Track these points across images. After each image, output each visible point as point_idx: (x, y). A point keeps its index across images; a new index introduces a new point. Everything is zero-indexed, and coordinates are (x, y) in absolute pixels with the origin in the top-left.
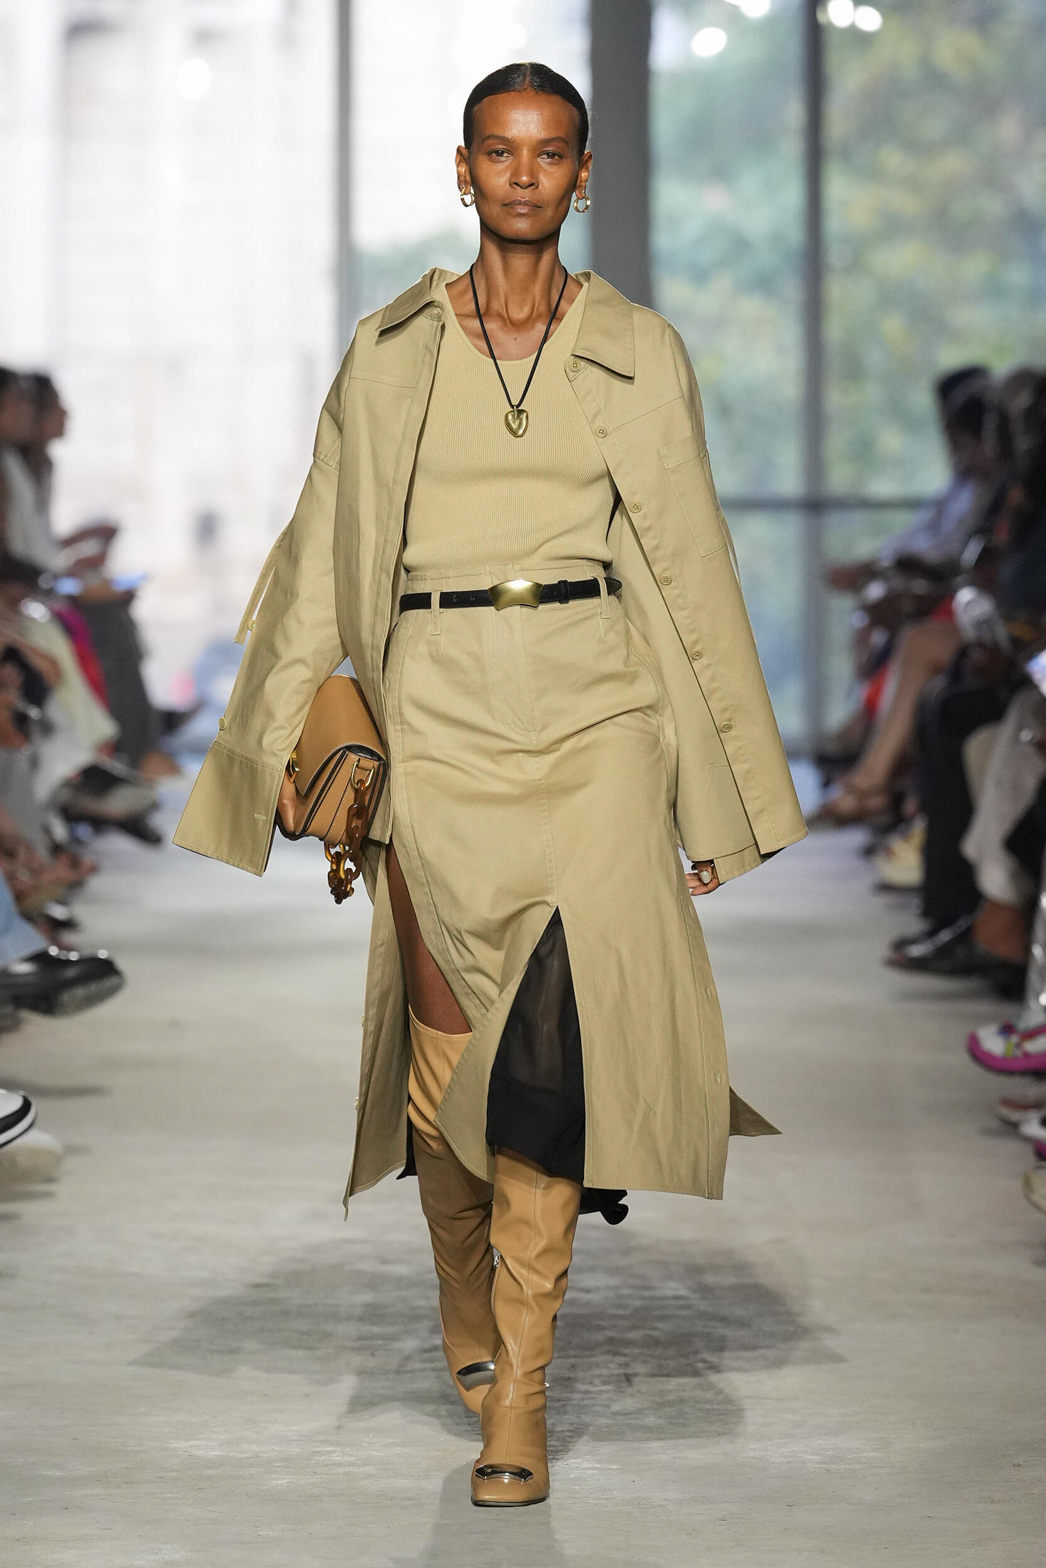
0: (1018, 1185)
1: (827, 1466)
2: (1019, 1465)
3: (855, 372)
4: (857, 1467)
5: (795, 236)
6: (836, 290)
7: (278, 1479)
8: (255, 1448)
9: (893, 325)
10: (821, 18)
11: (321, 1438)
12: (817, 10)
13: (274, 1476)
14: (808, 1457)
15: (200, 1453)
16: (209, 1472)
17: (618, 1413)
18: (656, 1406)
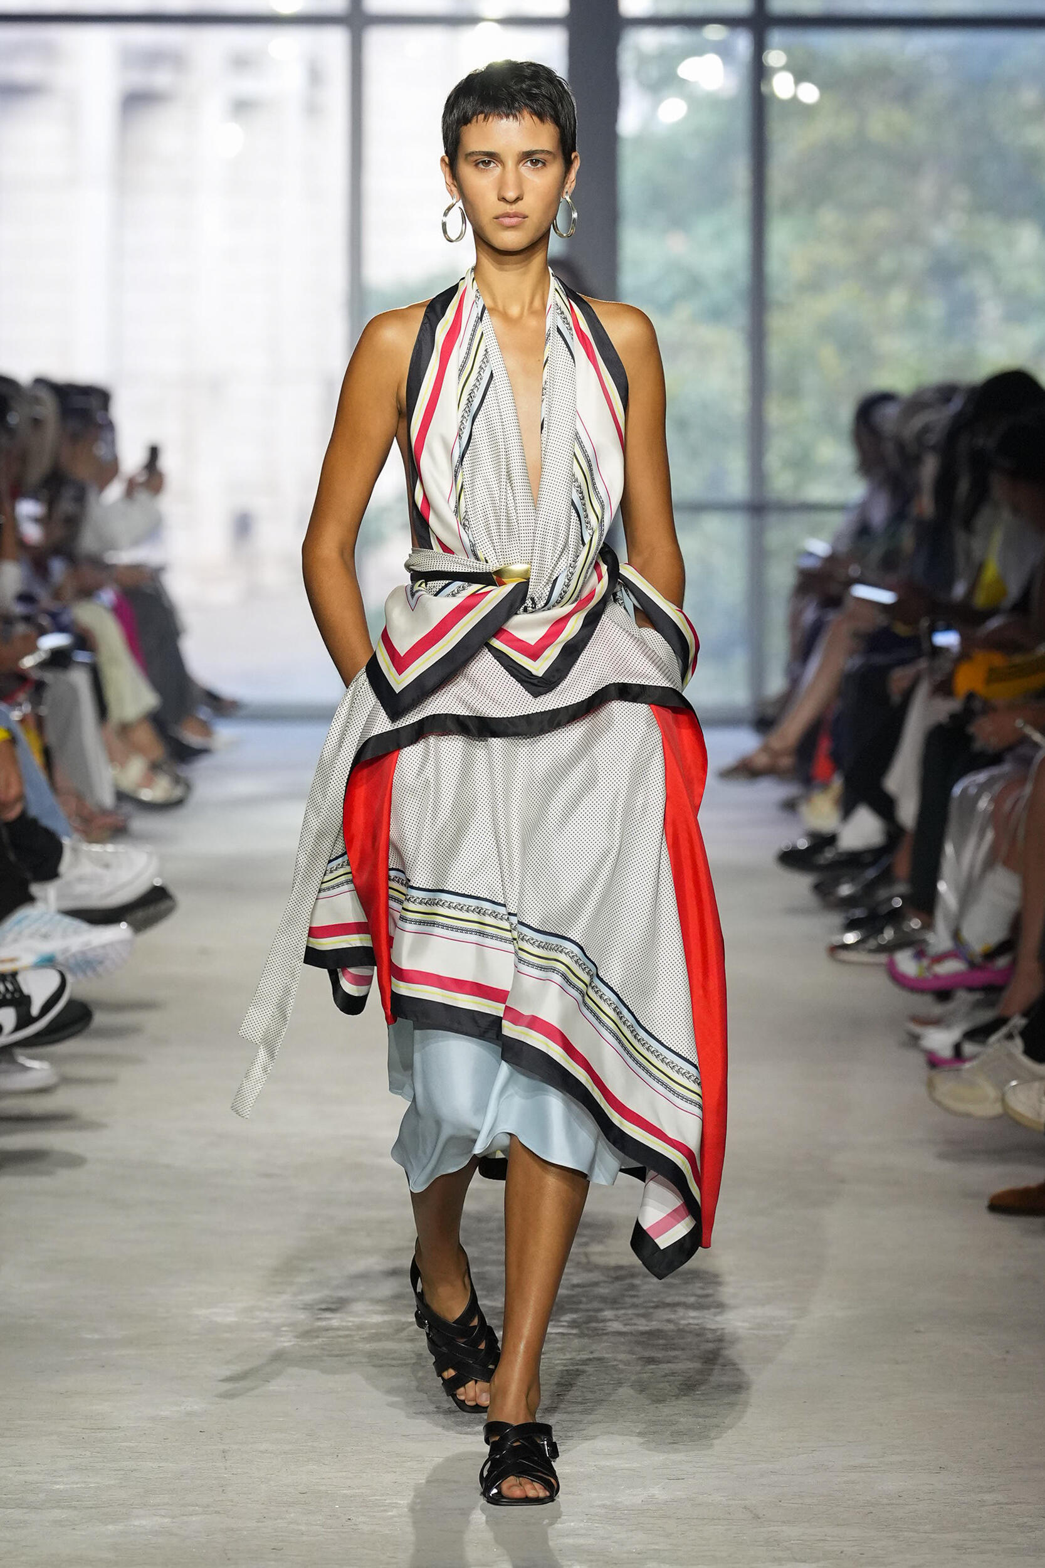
0: (923, 1091)
1: (755, 1332)
2: (917, 1332)
3: (793, 393)
4: (781, 1332)
5: (743, 276)
6: (776, 321)
7: (284, 1342)
8: (266, 1314)
9: (828, 354)
10: (764, 89)
11: (323, 1306)
12: (762, 85)
13: (282, 1339)
14: (740, 1324)
15: (219, 1319)
16: (227, 1335)
17: (578, 1286)
18: (610, 1280)
